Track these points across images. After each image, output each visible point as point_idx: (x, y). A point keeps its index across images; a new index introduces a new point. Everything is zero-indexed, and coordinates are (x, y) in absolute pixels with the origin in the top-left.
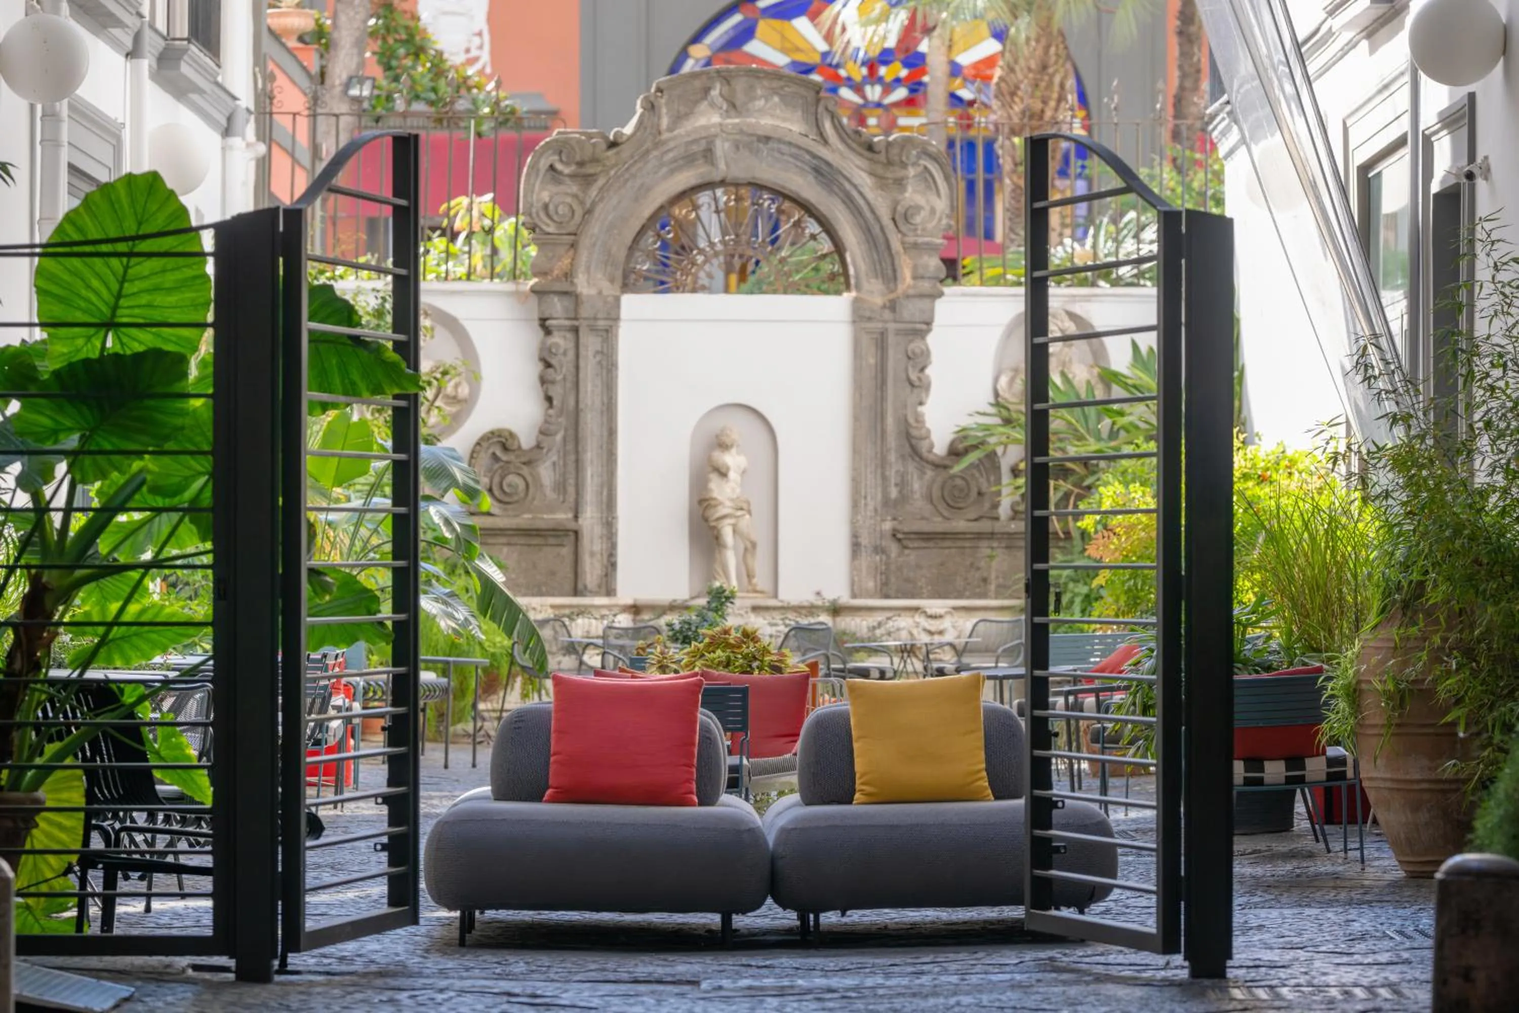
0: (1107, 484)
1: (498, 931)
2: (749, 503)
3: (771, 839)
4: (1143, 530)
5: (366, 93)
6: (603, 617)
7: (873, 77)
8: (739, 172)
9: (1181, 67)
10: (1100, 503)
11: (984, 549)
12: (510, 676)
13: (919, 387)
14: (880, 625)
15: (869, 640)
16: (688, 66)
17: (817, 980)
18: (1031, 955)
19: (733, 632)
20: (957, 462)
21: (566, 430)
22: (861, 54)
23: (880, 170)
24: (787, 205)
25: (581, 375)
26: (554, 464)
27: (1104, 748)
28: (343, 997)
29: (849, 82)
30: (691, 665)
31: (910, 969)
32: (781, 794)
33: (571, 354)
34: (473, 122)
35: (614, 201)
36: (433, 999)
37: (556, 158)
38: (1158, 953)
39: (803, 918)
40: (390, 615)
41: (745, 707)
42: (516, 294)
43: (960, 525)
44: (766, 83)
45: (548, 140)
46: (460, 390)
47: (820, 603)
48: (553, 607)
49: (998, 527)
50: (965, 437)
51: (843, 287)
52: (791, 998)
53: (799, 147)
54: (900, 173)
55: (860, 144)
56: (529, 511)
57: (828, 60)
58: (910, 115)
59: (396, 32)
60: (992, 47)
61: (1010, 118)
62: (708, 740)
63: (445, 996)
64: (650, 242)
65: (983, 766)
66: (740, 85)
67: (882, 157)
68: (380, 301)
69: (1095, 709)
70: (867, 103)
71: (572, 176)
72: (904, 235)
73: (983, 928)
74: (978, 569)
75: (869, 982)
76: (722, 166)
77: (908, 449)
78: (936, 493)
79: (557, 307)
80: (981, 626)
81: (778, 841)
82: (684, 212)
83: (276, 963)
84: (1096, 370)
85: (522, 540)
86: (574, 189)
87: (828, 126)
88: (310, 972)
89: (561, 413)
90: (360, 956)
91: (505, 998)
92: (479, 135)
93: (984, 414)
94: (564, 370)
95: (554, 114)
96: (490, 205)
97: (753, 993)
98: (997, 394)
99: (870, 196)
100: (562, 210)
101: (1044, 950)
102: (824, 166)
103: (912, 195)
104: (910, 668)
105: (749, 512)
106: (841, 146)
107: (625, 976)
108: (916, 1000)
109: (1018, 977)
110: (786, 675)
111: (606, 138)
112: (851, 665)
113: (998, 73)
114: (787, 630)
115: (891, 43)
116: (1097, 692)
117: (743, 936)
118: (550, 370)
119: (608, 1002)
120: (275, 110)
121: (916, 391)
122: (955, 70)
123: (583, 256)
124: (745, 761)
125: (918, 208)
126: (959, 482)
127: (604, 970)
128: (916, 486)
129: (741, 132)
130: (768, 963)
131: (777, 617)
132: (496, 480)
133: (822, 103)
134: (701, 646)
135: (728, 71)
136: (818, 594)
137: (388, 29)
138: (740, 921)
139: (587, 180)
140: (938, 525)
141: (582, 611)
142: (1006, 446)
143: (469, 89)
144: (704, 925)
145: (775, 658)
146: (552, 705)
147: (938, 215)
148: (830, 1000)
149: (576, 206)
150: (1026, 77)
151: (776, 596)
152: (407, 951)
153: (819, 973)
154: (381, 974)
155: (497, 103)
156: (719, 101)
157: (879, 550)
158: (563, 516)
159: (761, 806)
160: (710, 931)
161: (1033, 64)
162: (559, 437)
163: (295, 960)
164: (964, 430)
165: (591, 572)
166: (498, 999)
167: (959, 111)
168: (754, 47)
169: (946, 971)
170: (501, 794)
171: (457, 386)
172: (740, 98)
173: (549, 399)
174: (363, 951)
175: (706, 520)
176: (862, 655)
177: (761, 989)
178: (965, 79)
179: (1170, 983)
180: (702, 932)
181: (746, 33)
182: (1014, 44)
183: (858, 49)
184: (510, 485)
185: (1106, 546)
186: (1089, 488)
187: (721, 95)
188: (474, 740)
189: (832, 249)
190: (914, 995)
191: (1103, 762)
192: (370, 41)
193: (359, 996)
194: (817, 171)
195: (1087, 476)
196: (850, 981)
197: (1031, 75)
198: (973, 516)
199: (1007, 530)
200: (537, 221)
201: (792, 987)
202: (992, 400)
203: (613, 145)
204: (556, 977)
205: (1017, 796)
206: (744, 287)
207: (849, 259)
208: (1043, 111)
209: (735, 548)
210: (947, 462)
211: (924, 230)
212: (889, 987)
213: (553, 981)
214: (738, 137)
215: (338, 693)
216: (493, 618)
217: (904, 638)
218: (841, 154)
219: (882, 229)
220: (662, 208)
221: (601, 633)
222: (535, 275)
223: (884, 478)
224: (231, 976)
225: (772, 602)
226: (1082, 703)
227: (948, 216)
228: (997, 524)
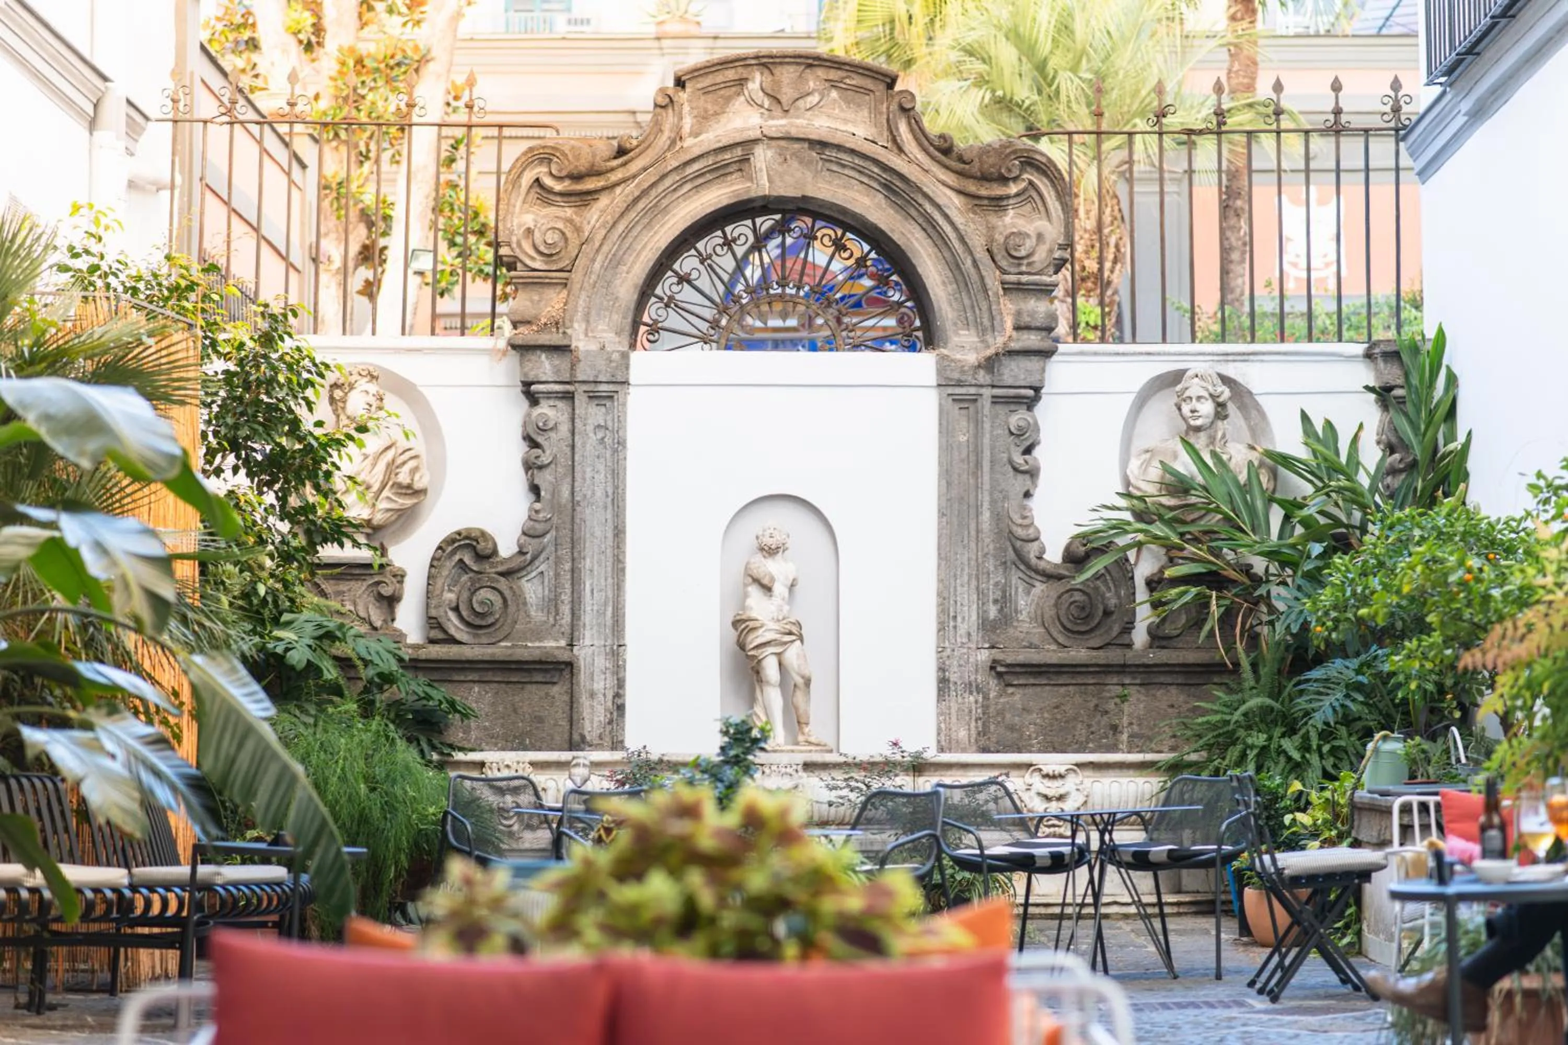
2: (800, 625)
8: (787, 189)
11: (1114, 686)
13: (1026, 474)
20: (1077, 571)
21: (558, 530)
23: (971, 188)
25: (578, 457)
26: (542, 575)
33: (565, 429)
37: (544, 169)
42: (492, 351)
43: (1081, 654)
44: (821, 72)
47: (897, 758)
49: (1130, 657)
51: (925, 343)
53: (864, 157)
54: (999, 191)
56: (508, 637)
66: (787, 75)
67: (973, 170)
71: (565, 195)
72: (1004, 272)
74: (1105, 713)
76: (762, 179)
77: (1010, 554)
78: (1049, 612)
79: (545, 367)
84: (1258, 452)
85: (499, 677)
86: (567, 211)
87: (903, 129)
89: (551, 507)
93: (1112, 508)
94: (554, 450)
98: (1127, 483)
99: (958, 220)
100: (551, 238)
102: (897, 181)
103: (1013, 220)
105: (801, 638)
106: (920, 156)
111: (609, 144)
118: (536, 452)
121: (1022, 478)
123: (580, 299)
125: (1023, 236)
126: (1079, 597)
128: (1022, 603)
129: (789, 136)
131: (839, 777)
132: (465, 595)
133: (895, 99)
136: (894, 745)
139: (584, 199)
140: (1051, 654)
147: (1048, 244)
149: (569, 233)
151: (837, 748)
156: (760, 97)
157: (973, 687)
158: (553, 645)
162: (549, 539)
165: (592, 718)
172: (787, 94)
173: (535, 490)
175: (744, 646)
184: (482, 603)
187: (762, 88)
189: (909, 296)
194: (888, 187)
195: (1254, 587)
198: (1097, 640)
199: (1145, 661)
200: (518, 253)
203: (619, 153)
209: (782, 685)
210: (1064, 572)
211: (1030, 265)
214: (784, 143)
218: (921, 166)
219: (975, 264)
222: (517, 324)
223: (980, 593)
225: (831, 758)
227: (1062, 247)
228: (1129, 654)
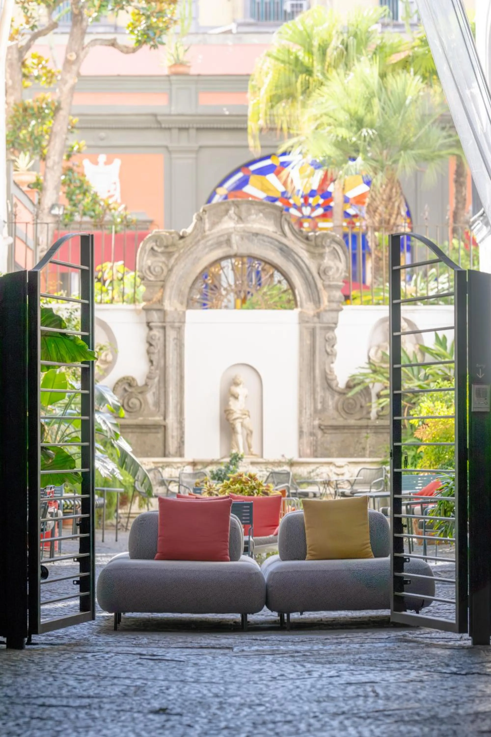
0: (423, 402)
1: (133, 623)
2: (248, 412)
3: (266, 577)
4: (442, 424)
5: (61, 212)
6: (178, 468)
7: (306, 203)
8: (243, 250)
9: (456, 198)
10: (420, 412)
11: (364, 433)
12: (134, 497)
13: (331, 355)
14: (313, 471)
15: (308, 478)
16: (217, 199)
17: (290, 647)
18: (393, 634)
19: (244, 475)
20: (350, 391)
21: (160, 377)
22: (301, 193)
23: (312, 249)
24: (267, 266)
25: (167, 350)
26: (154, 393)
27: (425, 531)
28: (60, 656)
29: (295, 206)
30: (224, 492)
31: (335, 641)
32: (268, 555)
33: (162, 339)
34: (114, 227)
35: (183, 265)
36: (103, 657)
37: (154, 244)
38: (456, 632)
39: (282, 616)
40: (80, 469)
41: (251, 512)
42: (135, 310)
43: (352, 422)
44: (256, 207)
45: (150, 235)
46: (108, 357)
47: (283, 460)
48: (154, 463)
49: (370, 423)
50: (354, 379)
51: (294, 306)
52: (278, 656)
53: (272, 238)
54: (321, 251)
55: (302, 237)
56: (142, 416)
57: (285, 196)
58: (324, 221)
59: (75, 182)
60: (364, 188)
61: (373, 223)
62: (235, 529)
63: (109, 655)
64: (200, 285)
65: (369, 541)
66: (244, 208)
67: (313, 243)
68: (69, 314)
69: (420, 513)
70: (303, 216)
71: (162, 253)
72: (324, 281)
73: (369, 620)
74: (361, 443)
75: (316, 648)
76: (235, 247)
77: (326, 385)
78: (340, 406)
79: (155, 316)
80: (362, 471)
81: (269, 579)
82: (217, 270)
83: (26, 639)
84: (418, 347)
85: (138, 430)
86: (163, 259)
87: (286, 228)
88: (42, 644)
89: (157, 369)
90: (66, 635)
91: (139, 656)
92: (116, 232)
93: (363, 368)
94: (159, 347)
95: (151, 222)
96: (122, 267)
97: (259, 653)
98: (369, 358)
99: (307, 261)
100: (158, 269)
101: (400, 631)
102: (284, 247)
103: (328, 261)
104: (328, 492)
105: (249, 416)
106: (293, 238)
107: (196, 645)
108: (339, 656)
109: (388, 645)
110: (270, 497)
111: (179, 235)
112: (300, 490)
113: (367, 200)
114: (268, 474)
115: (315, 187)
116: (421, 504)
117: (252, 625)
118: (152, 348)
119: (188, 658)
120: (17, 221)
121: (330, 357)
122: (346, 200)
123: (168, 291)
124: (251, 539)
125: (330, 268)
126: (351, 401)
127: (185, 642)
128: (330, 403)
129: (244, 231)
130: (265, 638)
131: (263, 467)
132: (126, 401)
133: (284, 217)
134: (229, 482)
135: (238, 201)
136: (283, 456)
137: (70, 181)
138: (251, 618)
139: (169, 255)
140: (340, 422)
141: (168, 465)
142: (374, 383)
143: (110, 210)
144: (233, 619)
145: (264, 488)
146: (158, 513)
147: (340, 271)
148: (297, 656)
149: (164, 267)
150: (381, 203)
151: (262, 457)
152: (89, 633)
153: (290, 643)
154: (76, 645)
155: (125, 217)
156: (234, 216)
157: (312, 434)
158: (158, 419)
159: (260, 561)
160: (235, 622)
161: (385, 197)
162: (156, 380)
163: (35, 638)
164: (354, 376)
165: (172, 446)
166: (135, 657)
167: (348, 220)
168: (247, 189)
169: (352, 642)
170: (133, 556)
171: (106, 355)
172: (244, 215)
173: (151, 362)
174: (68, 633)
175: (228, 420)
176: (305, 485)
177: (263, 651)
178: (351, 205)
179: (462, 648)
180: (232, 623)
181: (244, 182)
182: (374, 186)
183: (299, 191)
184: (132, 403)
185: (424, 433)
186: (414, 403)
187: (235, 213)
188: (117, 528)
189: (289, 287)
190: (338, 654)
191: (425, 539)
192: (62, 187)
193: (67, 656)
194: (281, 250)
195: (413, 398)
196: (306, 647)
197: (384, 202)
198: (358, 417)
199: (375, 424)
200: (145, 275)
201: (278, 650)
202: (367, 361)
203: (182, 237)
204: (163, 646)
205: (386, 556)
206: (244, 306)
207: (297, 292)
208: (389, 220)
209: (242, 433)
210: (346, 391)
211: (333, 278)
212: (325, 650)
213: (161, 647)
214: (242, 233)
215: (51, 506)
216: (126, 469)
217: (325, 477)
218: (293, 242)
219: (313, 278)
220: (206, 268)
221: (178, 476)
222: (144, 300)
223: (315, 399)
224: (4, 646)
225: (260, 460)
226: (413, 510)
227: (345, 272)
228: (370, 421)
